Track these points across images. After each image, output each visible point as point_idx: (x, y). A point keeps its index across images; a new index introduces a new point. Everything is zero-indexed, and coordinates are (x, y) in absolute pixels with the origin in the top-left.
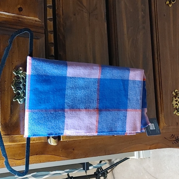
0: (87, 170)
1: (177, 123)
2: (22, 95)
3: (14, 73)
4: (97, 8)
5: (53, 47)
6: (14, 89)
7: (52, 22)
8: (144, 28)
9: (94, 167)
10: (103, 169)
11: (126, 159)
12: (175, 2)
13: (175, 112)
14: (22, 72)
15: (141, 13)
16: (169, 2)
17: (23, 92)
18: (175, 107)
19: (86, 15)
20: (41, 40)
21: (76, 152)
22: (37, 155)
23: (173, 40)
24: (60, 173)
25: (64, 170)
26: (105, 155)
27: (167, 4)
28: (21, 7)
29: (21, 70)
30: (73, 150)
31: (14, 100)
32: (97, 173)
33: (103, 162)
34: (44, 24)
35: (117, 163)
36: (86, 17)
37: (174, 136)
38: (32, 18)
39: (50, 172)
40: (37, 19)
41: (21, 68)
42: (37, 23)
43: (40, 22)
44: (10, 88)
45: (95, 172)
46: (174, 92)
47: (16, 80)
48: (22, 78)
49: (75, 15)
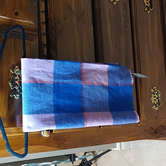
0: (73, 161)
1: (156, 117)
2: (19, 91)
3: (11, 71)
4: (84, 13)
5: (46, 48)
6: (11, 86)
7: (45, 25)
8: (126, 31)
9: (80, 159)
10: (88, 161)
11: (109, 150)
12: (153, 9)
13: (154, 107)
14: (19, 71)
15: (123, 19)
16: (148, 9)
17: (19, 88)
18: (154, 102)
19: (75, 19)
20: (35, 41)
21: (66, 143)
22: (32, 146)
23: (152, 43)
24: (49, 164)
25: (52, 162)
26: (92, 146)
27: (146, 10)
28: (18, 11)
29: (17, 68)
30: (64, 141)
31: (11, 96)
32: (82, 164)
33: (87, 154)
34: (37, 27)
35: (101, 154)
36: (75, 22)
37: (153, 128)
38: (27, 21)
39: (40, 164)
40: (32, 23)
41: (16, 67)
42: (31, 26)
43: (34, 25)
44: (7, 84)
45: (80, 163)
46: (153, 89)
47: (13, 78)
48: (18, 76)
49: (65, 19)
